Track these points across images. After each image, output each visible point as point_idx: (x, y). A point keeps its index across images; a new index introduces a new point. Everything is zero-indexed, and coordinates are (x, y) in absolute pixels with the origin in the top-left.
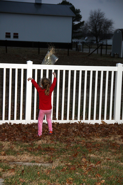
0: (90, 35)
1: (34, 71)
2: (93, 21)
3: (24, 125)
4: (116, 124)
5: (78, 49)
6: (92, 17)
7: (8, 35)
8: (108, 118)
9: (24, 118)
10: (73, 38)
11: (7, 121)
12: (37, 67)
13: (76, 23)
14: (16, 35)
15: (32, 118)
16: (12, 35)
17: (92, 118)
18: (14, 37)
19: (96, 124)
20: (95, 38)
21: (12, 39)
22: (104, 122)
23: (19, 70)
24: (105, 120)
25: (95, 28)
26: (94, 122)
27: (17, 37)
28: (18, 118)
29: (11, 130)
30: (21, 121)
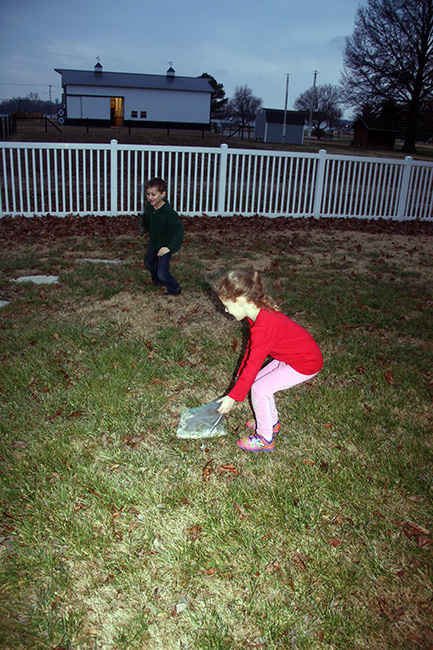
0: (236, 115)
1: (119, 152)
2: (239, 99)
3: (109, 218)
4: (220, 217)
5: (217, 132)
6: (237, 94)
7: (134, 114)
8: (210, 210)
9: (109, 209)
10: (211, 118)
11: (89, 213)
12: (124, 147)
13: (219, 100)
14: (144, 115)
15: (119, 209)
16: (139, 115)
17: (191, 210)
18: (142, 116)
19: (196, 217)
20: (241, 119)
21: (139, 119)
22: (205, 215)
23: (102, 151)
24: (207, 212)
25: (241, 107)
26: (193, 214)
27: (145, 116)
28: (102, 209)
29: (92, 222)
30: (106, 213)
